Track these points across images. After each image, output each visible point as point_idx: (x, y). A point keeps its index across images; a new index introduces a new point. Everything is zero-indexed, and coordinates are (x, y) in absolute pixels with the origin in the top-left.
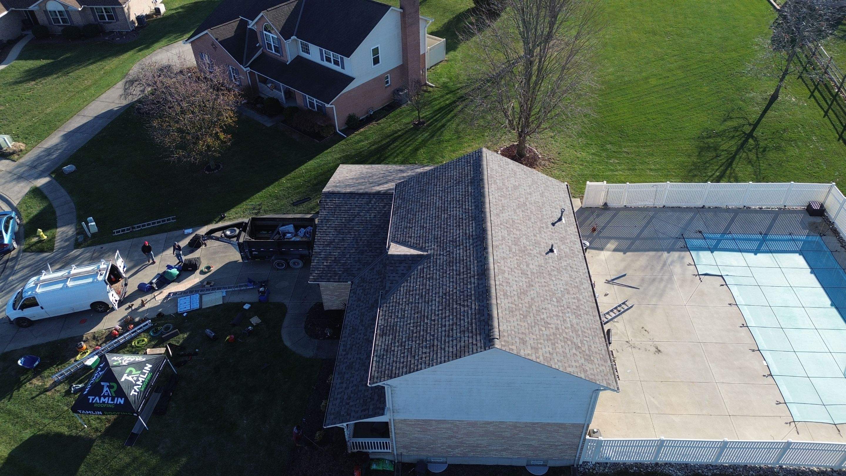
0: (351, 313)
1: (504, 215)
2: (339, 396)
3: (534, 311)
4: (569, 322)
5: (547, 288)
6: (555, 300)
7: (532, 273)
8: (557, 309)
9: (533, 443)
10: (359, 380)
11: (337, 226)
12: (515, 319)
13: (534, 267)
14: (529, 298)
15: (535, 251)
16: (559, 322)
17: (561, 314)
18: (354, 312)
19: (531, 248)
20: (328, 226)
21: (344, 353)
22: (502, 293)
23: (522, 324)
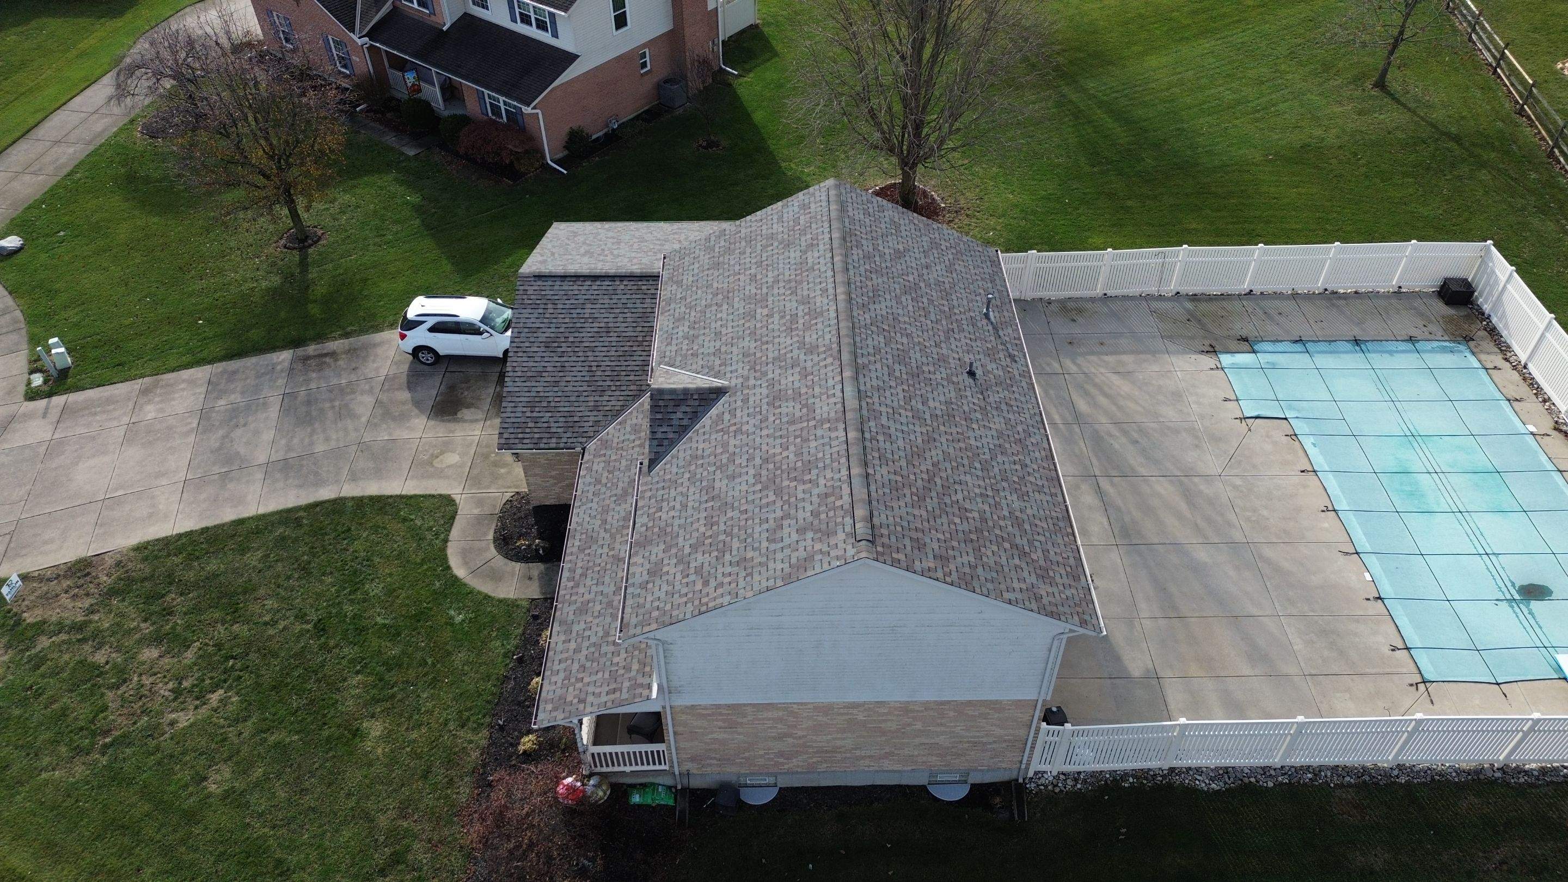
0: (584, 507)
1: (877, 306)
2: (563, 666)
3: (939, 488)
4: (1005, 507)
5: (962, 445)
6: (978, 465)
7: (934, 416)
8: (982, 483)
9: (941, 740)
10: (601, 634)
11: (549, 340)
12: (902, 504)
13: (937, 404)
14: (929, 462)
15: (938, 376)
16: (987, 508)
17: (990, 493)
18: (590, 505)
19: (932, 369)
20: (532, 340)
21: (571, 584)
22: (877, 455)
23: (916, 512)
